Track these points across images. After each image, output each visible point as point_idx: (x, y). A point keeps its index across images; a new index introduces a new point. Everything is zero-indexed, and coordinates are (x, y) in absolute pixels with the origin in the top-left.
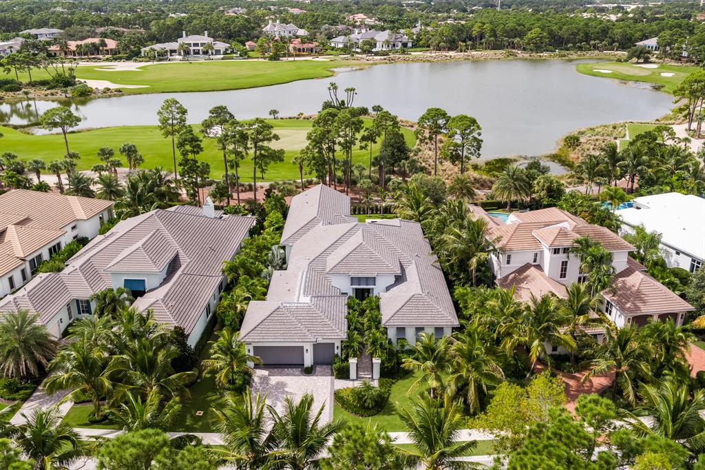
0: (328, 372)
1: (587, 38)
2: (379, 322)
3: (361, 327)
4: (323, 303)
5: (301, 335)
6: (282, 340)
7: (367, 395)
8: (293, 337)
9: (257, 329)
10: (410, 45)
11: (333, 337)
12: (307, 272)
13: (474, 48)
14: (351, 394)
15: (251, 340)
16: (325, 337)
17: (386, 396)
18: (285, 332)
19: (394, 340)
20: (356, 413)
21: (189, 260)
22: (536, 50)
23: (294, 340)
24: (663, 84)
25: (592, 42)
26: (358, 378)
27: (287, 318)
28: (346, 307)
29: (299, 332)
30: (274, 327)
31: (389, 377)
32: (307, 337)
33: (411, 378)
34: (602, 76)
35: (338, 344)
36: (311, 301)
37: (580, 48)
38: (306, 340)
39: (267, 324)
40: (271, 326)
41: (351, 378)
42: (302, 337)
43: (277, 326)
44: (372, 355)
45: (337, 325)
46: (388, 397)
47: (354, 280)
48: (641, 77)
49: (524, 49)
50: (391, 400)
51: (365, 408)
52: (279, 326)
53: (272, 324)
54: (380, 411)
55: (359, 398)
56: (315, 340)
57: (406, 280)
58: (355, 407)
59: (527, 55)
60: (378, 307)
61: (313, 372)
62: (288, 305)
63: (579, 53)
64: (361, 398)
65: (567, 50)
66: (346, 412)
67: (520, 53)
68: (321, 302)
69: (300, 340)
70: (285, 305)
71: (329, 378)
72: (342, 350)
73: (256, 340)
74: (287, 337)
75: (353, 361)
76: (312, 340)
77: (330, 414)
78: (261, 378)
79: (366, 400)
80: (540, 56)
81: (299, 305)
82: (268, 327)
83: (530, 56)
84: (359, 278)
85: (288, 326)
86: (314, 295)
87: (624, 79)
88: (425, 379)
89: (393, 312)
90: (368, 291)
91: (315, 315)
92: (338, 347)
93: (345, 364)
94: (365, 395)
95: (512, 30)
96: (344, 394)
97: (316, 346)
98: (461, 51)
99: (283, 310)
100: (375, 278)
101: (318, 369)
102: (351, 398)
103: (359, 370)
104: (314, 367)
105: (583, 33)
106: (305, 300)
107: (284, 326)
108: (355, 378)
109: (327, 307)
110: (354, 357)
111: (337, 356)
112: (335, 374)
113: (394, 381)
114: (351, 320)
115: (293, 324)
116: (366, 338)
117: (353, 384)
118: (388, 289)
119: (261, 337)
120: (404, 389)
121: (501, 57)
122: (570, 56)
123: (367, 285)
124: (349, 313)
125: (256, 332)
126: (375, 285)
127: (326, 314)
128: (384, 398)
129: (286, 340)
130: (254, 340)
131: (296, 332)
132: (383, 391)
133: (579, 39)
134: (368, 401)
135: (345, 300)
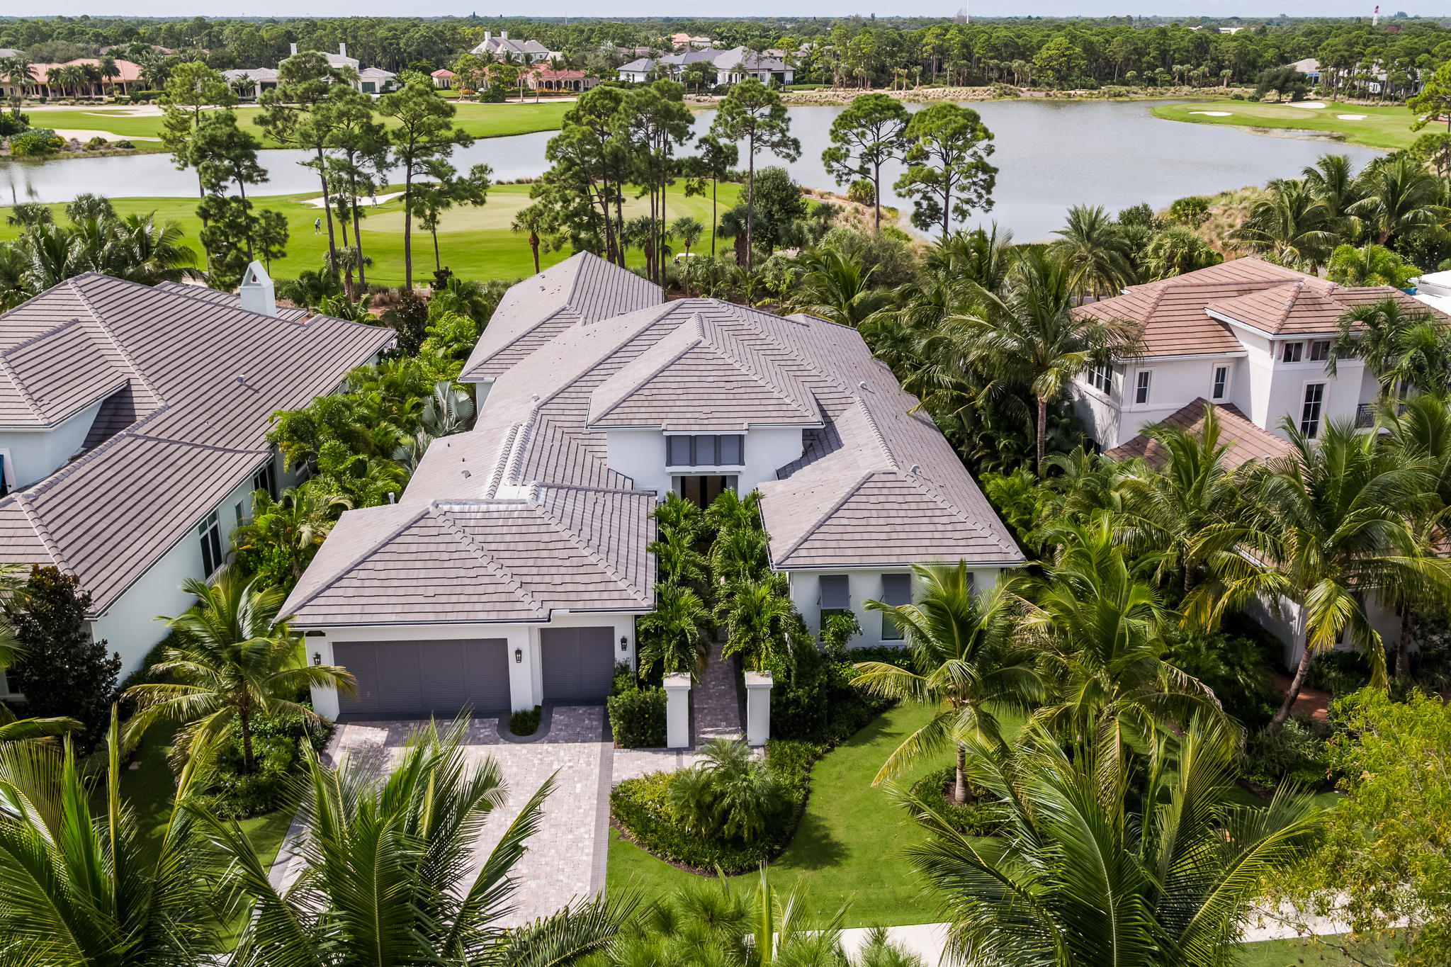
0: (590, 729)
1: (1165, 59)
2: (763, 561)
3: (702, 577)
4: (575, 505)
5: (494, 598)
6: (431, 617)
7: (732, 793)
8: (468, 607)
9: (344, 583)
10: (789, 77)
11: (609, 605)
12: (530, 427)
13: (926, 81)
14: (670, 793)
15: (319, 620)
16: (580, 605)
17: (797, 796)
18: (440, 590)
19: (811, 619)
20: (691, 862)
21: (161, 404)
22: (1060, 84)
23: (472, 616)
24: (1349, 132)
25: (1176, 68)
26: (694, 743)
27: (452, 547)
28: (652, 523)
29: (491, 589)
30: (403, 574)
31: (802, 737)
32: (518, 606)
33: (880, 740)
34: (1212, 121)
35: (624, 629)
36: (537, 496)
37: (1152, 82)
38: (513, 615)
39: (380, 566)
40: (393, 574)
41: (669, 745)
42: (498, 606)
43: (414, 574)
44: (741, 662)
45: (622, 569)
46: (804, 805)
47: (678, 447)
48: (1297, 122)
49: (1034, 84)
50: (812, 810)
51: (722, 842)
52: (423, 574)
53: (399, 565)
54: (780, 853)
55: (699, 805)
56: (543, 614)
57: (840, 445)
58: (686, 839)
59: (1040, 95)
60: (757, 523)
61: (541, 725)
62: (456, 508)
63: (1150, 90)
64: (710, 807)
65: (1125, 83)
66: (654, 862)
67: (1026, 92)
68: (570, 501)
69: (493, 616)
70: (446, 508)
71: (597, 747)
72: (639, 646)
73: (339, 619)
74: (448, 608)
75: (676, 684)
76: (533, 615)
77: (595, 867)
78: (356, 753)
79: (726, 812)
80: (1069, 96)
81: (493, 507)
82: (383, 575)
83: (1048, 95)
84: (693, 440)
85: (453, 573)
86: (549, 481)
87: (1262, 126)
88: (936, 733)
89: (807, 527)
90: (723, 481)
91: (546, 538)
92: (624, 641)
93: (649, 694)
94: (723, 795)
95: (1006, 45)
96: (646, 798)
97: (551, 639)
98: (900, 88)
99: (440, 521)
100: (741, 438)
101: (559, 717)
102: (670, 809)
103: (698, 716)
104: (544, 713)
105: (1155, 49)
106: (516, 492)
107: (440, 573)
108: (685, 742)
109: (588, 516)
110: (681, 669)
111: (624, 669)
112: (615, 730)
113: (819, 749)
114: (669, 559)
115: (470, 564)
116: (721, 606)
117: (680, 762)
118: (783, 473)
119: (358, 609)
120: (858, 774)
121: (985, 96)
122: (1132, 95)
123: (718, 462)
124: (662, 538)
125: (340, 592)
126: (741, 462)
127: (586, 534)
128: (789, 806)
129: (442, 617)
130: (330, 619)
131: (481, 589)
132: (785, 780)
133: (1148, 63)
134: (737, 815)
135: (647, 507)
